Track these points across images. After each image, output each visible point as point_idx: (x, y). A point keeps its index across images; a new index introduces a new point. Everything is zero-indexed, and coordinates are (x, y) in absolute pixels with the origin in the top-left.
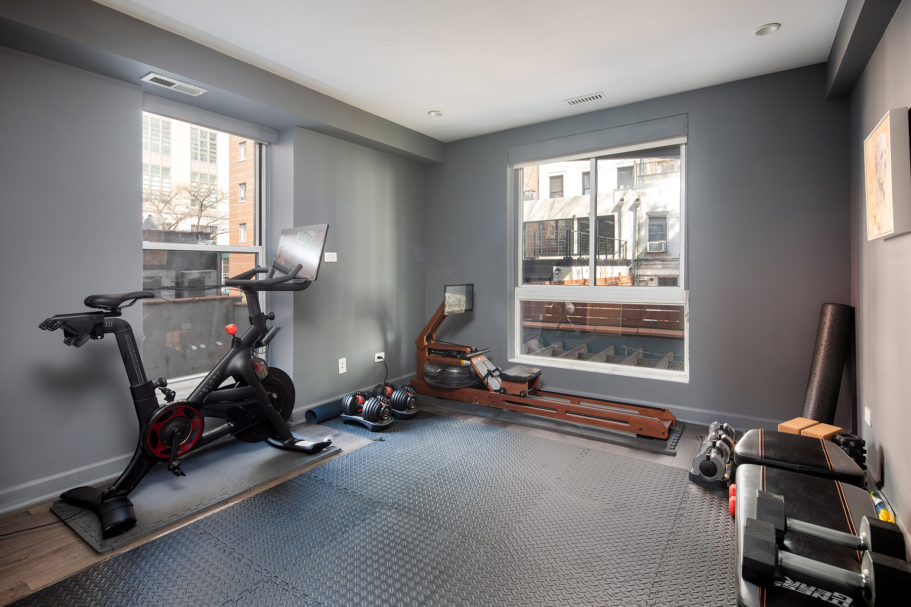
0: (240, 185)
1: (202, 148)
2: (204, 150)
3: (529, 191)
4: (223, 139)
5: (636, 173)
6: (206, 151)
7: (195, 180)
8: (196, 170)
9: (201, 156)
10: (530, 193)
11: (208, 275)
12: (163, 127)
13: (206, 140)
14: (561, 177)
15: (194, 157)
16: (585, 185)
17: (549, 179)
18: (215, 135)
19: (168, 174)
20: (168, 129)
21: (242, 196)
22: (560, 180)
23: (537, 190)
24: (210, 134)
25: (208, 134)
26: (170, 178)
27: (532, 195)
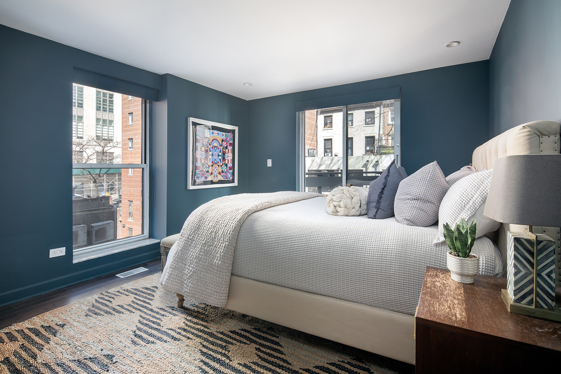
0: (129, 139)
1: (104, 103)
2: (105, 105)
3: (311, 149)
4: (118, 97)
5: (376, 145)
6: (107, 105)
7: (99, 123)
8: (100, 117)
9: (103, 108)
10: (312, 150)
11: (108, 225)
12: (78, 91)
13: (107, 98)
14: (331, 139)
15: (98, 109)
17: (324, 140)
18: (112, 95)
19: (81, 120)
20: (82, 91)
21: (130, 146)
22: (330, 141)
23: (316, 148)
24: (109, 94)
25: (108, 94)
26: (83, 123)
27: (313, 151)
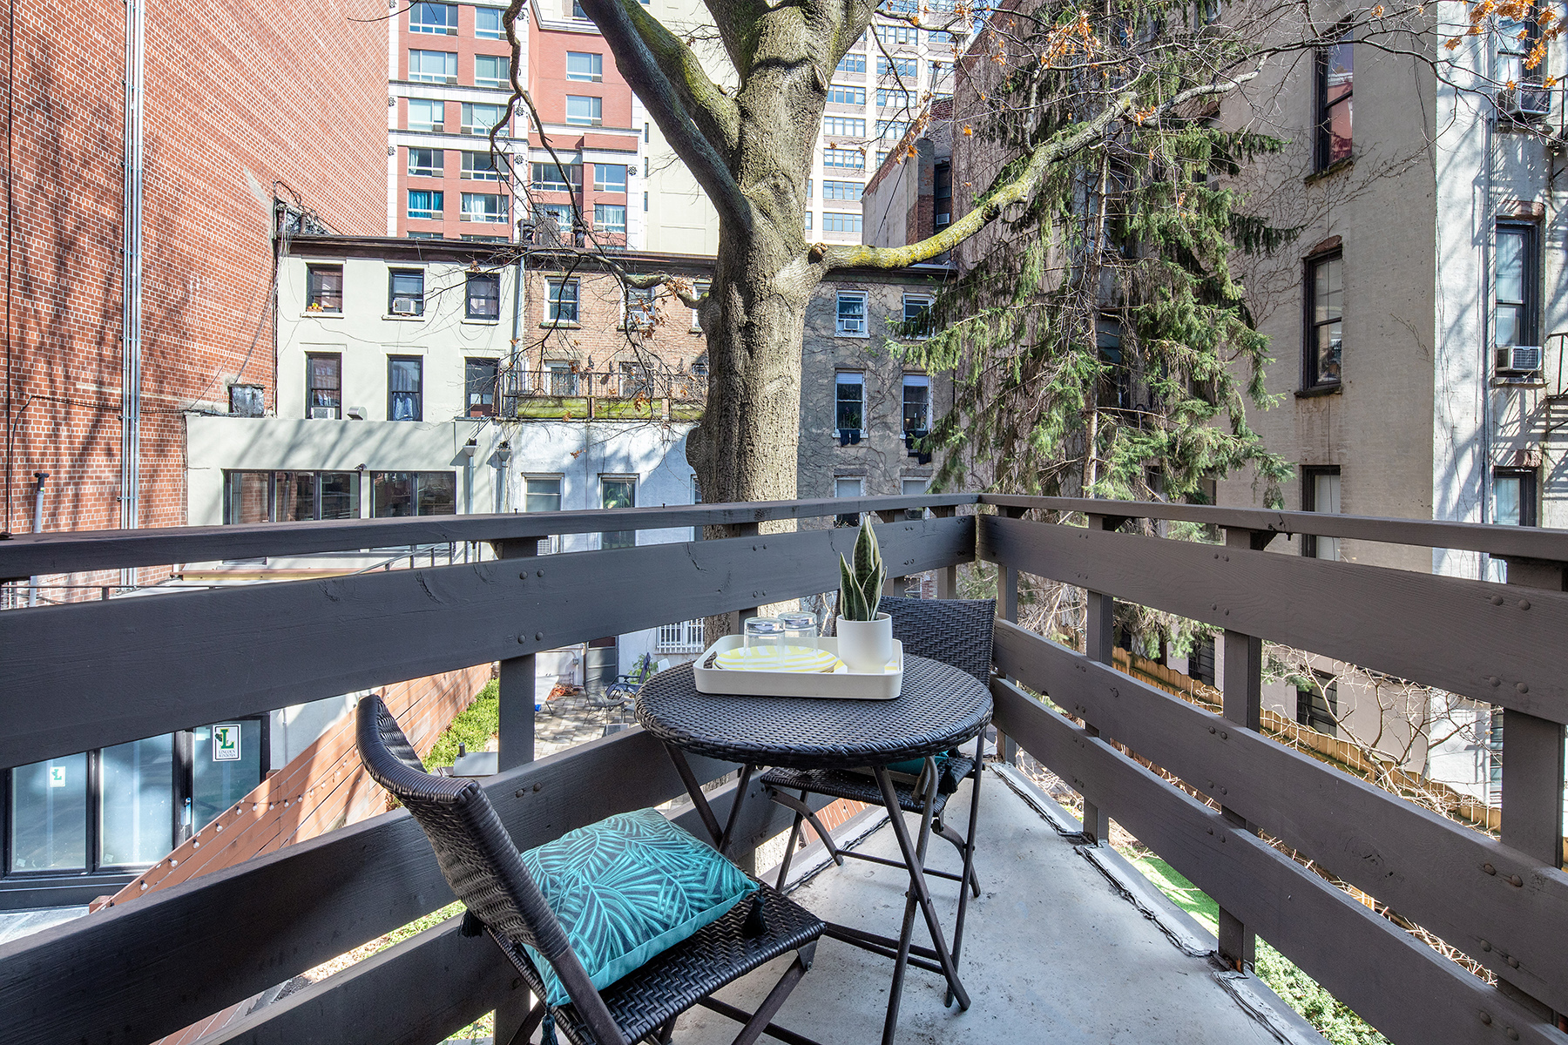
3: (244, 386)
5: (503, 389)
10: (248, 391)
14: (336, 356)
16: (395, 383)
17: (305, 356)
22: (334, 362)
23: (269, 384)
27: (254, 396)
